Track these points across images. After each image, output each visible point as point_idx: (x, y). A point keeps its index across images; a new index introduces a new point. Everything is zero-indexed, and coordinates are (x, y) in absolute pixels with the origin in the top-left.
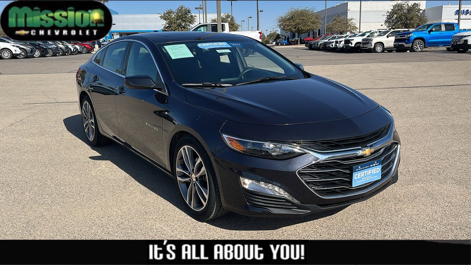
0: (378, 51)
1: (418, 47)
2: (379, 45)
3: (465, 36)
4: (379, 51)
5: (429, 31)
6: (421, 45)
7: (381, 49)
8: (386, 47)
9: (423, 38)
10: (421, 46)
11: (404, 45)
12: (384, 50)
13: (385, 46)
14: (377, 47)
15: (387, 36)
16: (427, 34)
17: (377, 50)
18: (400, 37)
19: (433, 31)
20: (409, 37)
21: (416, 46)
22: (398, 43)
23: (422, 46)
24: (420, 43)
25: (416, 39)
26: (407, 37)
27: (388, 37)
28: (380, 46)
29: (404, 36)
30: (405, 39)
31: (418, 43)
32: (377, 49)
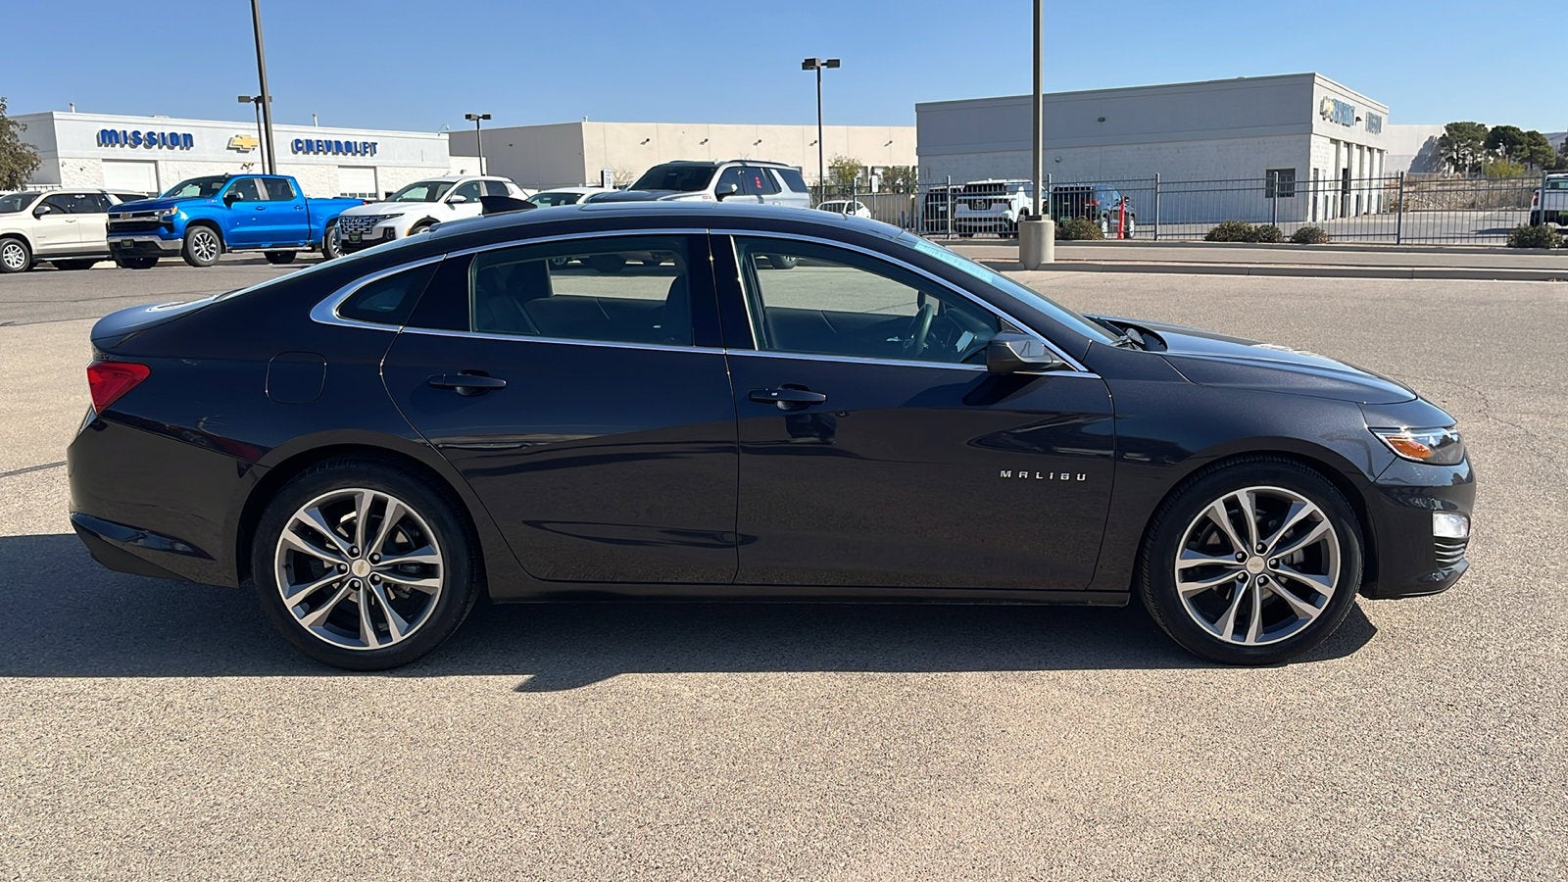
0: (11, 265)
1: (204, 249)
2: (11, 246)
3: (384, 217)
4: (16, 266)
5: (224, 199)
6: (210, 243)
7: (23, 259)
8: (38, 250)
9: (215, 222)
10: (212, 248)
11: (156, 241)
12: (33, 263)
13: (33, 248)
14: (6, 252)
15: (33, 213)
16: (221, 208)
17: (8, 261)
18: (134, 216)
19: (239, 200)
20: (171, 218)
21: (196, 248)
22: (131, 238)
23: (213, 245)
24: (208, 237)
25: (195, 223)
26: (164, 218)
27: (37, 216)
28: (14, 248)
29: (153, 214)
30: (157, 224)
31: (202, 236)
32: (6, 260)
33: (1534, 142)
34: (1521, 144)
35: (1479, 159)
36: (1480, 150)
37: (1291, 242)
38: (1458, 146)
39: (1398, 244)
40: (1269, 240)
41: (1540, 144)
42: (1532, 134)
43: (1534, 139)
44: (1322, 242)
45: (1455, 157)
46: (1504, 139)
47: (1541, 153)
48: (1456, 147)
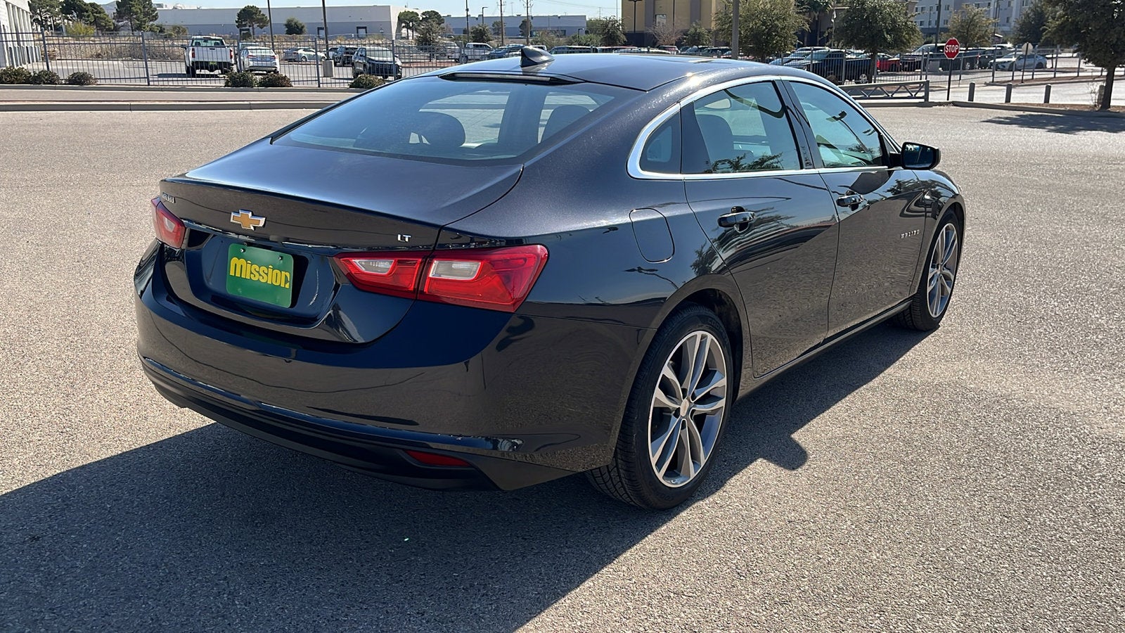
33: (95, 10)
34: (87, 12)
35: (58, 22)
36: (57, 14)
37: (65, 84)
38: (40, 11)
39: (149, 85)
40: (52, 83)
41: (100, 13)
42: (93, 5)
43: (96, 9)
44: (93, 84)
45: (40, 19)
46: (75, 8)
47: (102, 19)
48: (38, 12)
